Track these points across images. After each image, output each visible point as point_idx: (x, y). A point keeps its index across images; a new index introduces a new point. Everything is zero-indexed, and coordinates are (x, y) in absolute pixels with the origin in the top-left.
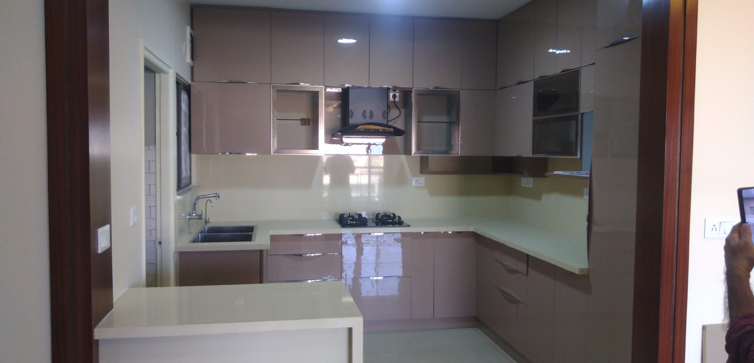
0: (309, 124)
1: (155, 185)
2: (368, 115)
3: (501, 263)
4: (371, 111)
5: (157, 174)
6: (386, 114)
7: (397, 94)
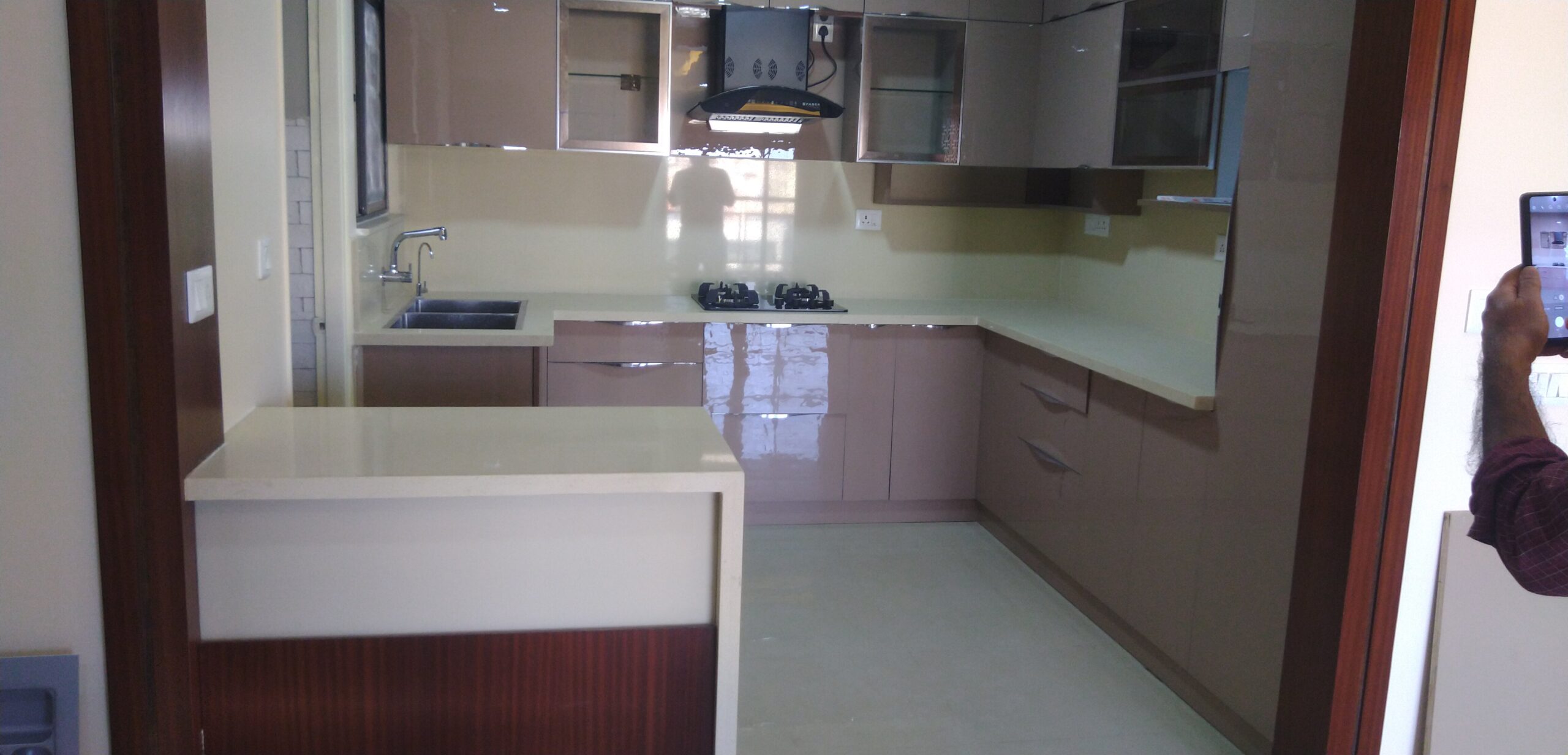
0: (638, 88)
1: (310, 204)
2: (765, 69)
3: (1034, 390)
4: (772, 62)
5: (313, 179)
6: (804, 70)
7: (830, 27)
